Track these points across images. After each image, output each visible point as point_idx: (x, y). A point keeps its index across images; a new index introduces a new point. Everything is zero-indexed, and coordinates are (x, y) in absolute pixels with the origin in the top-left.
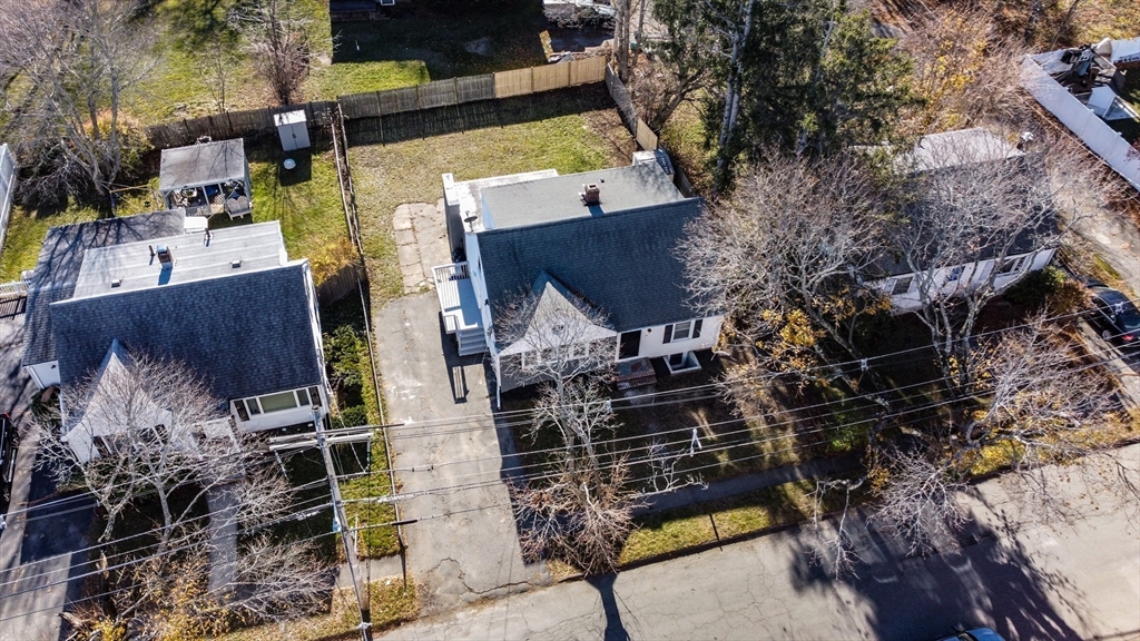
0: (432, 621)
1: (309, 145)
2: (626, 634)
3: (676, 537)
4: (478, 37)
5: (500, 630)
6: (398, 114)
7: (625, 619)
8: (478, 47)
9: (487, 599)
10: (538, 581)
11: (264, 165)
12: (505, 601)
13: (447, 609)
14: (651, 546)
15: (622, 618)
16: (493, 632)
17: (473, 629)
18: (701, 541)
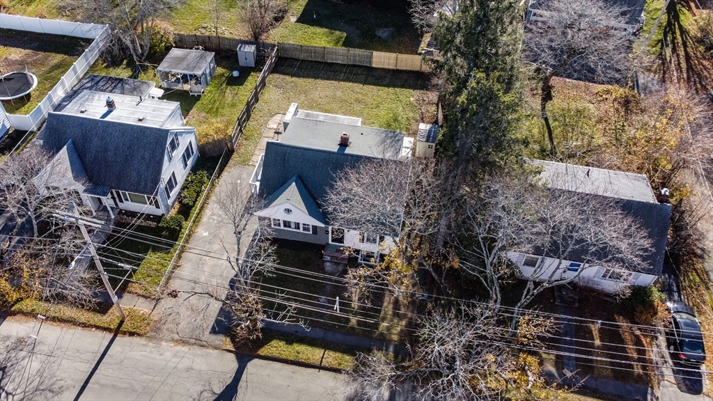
0: (150, 341)
1: (254, 66)
2: (237, 393)
3: (298, 353)
4: (387, 27)
5: (178, 360)
6: (311, 61)
7: (242, 384)
8: (383, 33)
9: (183, 342)
10: (213, 344)
11: (224, 70)
12: (189, 347)
13: (160, 338)
14: (282, 352)
15: (241, 383)
16: (174, 360)
17: (165, 354)
18: (311, 361)
